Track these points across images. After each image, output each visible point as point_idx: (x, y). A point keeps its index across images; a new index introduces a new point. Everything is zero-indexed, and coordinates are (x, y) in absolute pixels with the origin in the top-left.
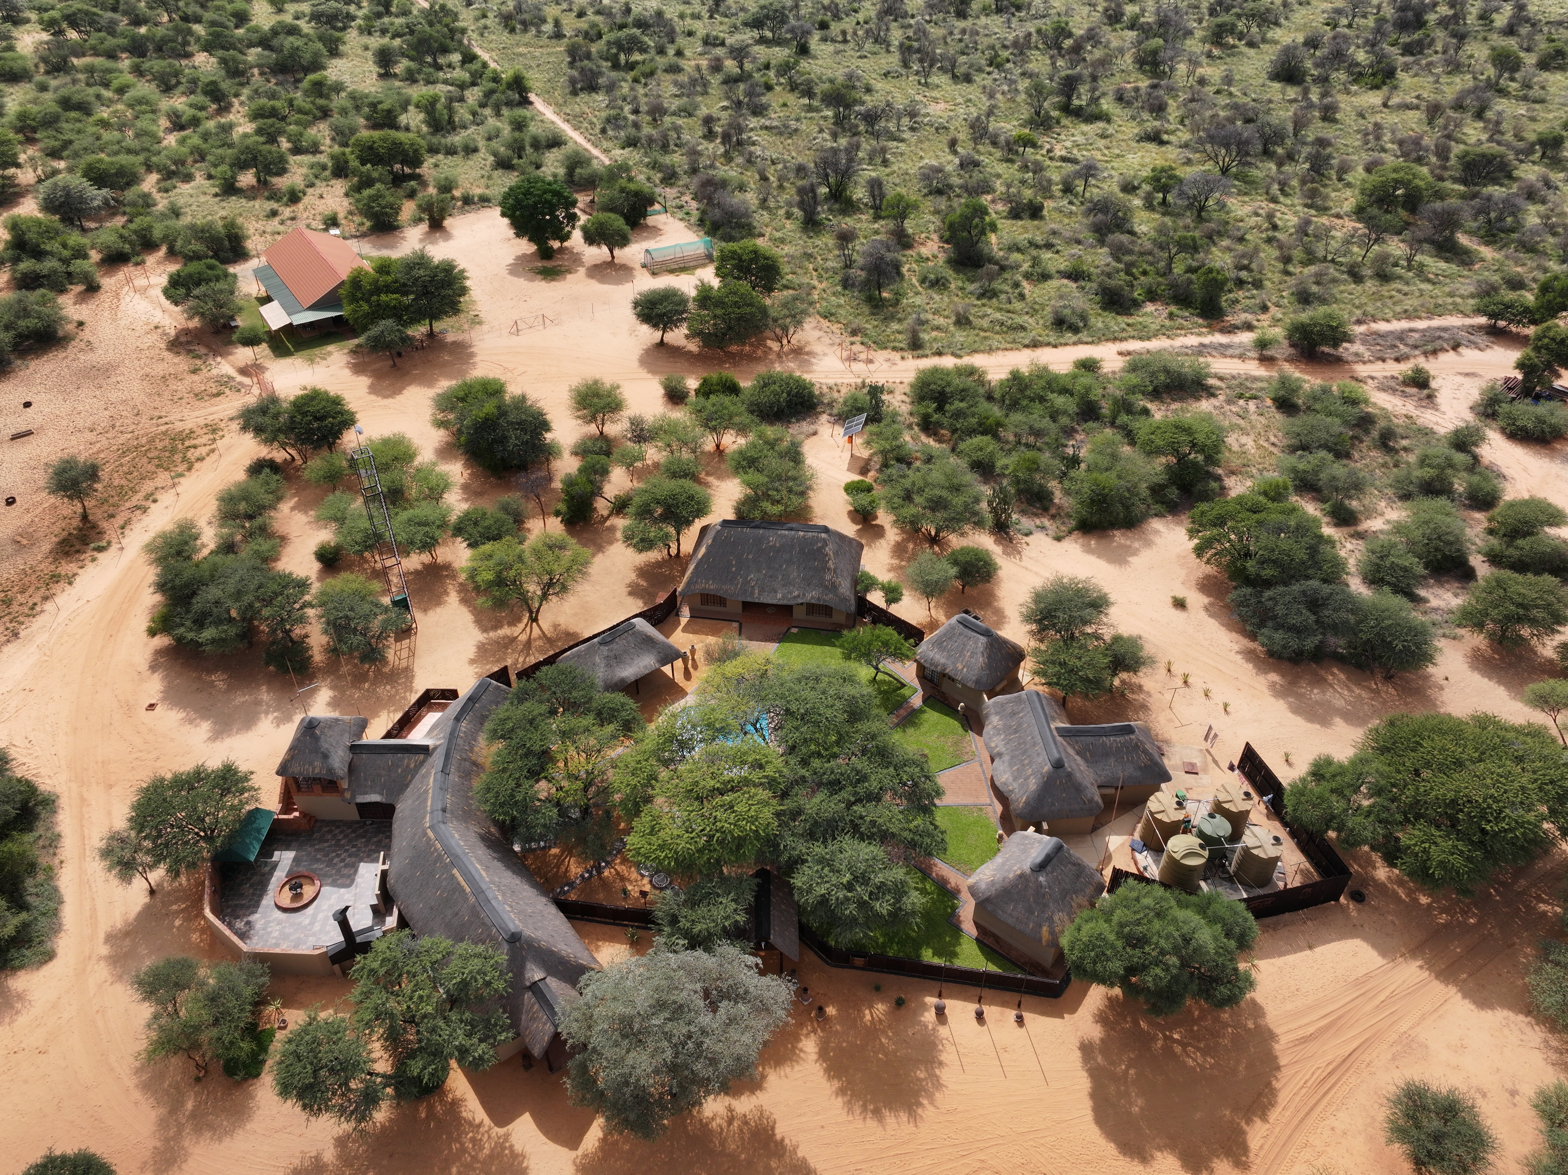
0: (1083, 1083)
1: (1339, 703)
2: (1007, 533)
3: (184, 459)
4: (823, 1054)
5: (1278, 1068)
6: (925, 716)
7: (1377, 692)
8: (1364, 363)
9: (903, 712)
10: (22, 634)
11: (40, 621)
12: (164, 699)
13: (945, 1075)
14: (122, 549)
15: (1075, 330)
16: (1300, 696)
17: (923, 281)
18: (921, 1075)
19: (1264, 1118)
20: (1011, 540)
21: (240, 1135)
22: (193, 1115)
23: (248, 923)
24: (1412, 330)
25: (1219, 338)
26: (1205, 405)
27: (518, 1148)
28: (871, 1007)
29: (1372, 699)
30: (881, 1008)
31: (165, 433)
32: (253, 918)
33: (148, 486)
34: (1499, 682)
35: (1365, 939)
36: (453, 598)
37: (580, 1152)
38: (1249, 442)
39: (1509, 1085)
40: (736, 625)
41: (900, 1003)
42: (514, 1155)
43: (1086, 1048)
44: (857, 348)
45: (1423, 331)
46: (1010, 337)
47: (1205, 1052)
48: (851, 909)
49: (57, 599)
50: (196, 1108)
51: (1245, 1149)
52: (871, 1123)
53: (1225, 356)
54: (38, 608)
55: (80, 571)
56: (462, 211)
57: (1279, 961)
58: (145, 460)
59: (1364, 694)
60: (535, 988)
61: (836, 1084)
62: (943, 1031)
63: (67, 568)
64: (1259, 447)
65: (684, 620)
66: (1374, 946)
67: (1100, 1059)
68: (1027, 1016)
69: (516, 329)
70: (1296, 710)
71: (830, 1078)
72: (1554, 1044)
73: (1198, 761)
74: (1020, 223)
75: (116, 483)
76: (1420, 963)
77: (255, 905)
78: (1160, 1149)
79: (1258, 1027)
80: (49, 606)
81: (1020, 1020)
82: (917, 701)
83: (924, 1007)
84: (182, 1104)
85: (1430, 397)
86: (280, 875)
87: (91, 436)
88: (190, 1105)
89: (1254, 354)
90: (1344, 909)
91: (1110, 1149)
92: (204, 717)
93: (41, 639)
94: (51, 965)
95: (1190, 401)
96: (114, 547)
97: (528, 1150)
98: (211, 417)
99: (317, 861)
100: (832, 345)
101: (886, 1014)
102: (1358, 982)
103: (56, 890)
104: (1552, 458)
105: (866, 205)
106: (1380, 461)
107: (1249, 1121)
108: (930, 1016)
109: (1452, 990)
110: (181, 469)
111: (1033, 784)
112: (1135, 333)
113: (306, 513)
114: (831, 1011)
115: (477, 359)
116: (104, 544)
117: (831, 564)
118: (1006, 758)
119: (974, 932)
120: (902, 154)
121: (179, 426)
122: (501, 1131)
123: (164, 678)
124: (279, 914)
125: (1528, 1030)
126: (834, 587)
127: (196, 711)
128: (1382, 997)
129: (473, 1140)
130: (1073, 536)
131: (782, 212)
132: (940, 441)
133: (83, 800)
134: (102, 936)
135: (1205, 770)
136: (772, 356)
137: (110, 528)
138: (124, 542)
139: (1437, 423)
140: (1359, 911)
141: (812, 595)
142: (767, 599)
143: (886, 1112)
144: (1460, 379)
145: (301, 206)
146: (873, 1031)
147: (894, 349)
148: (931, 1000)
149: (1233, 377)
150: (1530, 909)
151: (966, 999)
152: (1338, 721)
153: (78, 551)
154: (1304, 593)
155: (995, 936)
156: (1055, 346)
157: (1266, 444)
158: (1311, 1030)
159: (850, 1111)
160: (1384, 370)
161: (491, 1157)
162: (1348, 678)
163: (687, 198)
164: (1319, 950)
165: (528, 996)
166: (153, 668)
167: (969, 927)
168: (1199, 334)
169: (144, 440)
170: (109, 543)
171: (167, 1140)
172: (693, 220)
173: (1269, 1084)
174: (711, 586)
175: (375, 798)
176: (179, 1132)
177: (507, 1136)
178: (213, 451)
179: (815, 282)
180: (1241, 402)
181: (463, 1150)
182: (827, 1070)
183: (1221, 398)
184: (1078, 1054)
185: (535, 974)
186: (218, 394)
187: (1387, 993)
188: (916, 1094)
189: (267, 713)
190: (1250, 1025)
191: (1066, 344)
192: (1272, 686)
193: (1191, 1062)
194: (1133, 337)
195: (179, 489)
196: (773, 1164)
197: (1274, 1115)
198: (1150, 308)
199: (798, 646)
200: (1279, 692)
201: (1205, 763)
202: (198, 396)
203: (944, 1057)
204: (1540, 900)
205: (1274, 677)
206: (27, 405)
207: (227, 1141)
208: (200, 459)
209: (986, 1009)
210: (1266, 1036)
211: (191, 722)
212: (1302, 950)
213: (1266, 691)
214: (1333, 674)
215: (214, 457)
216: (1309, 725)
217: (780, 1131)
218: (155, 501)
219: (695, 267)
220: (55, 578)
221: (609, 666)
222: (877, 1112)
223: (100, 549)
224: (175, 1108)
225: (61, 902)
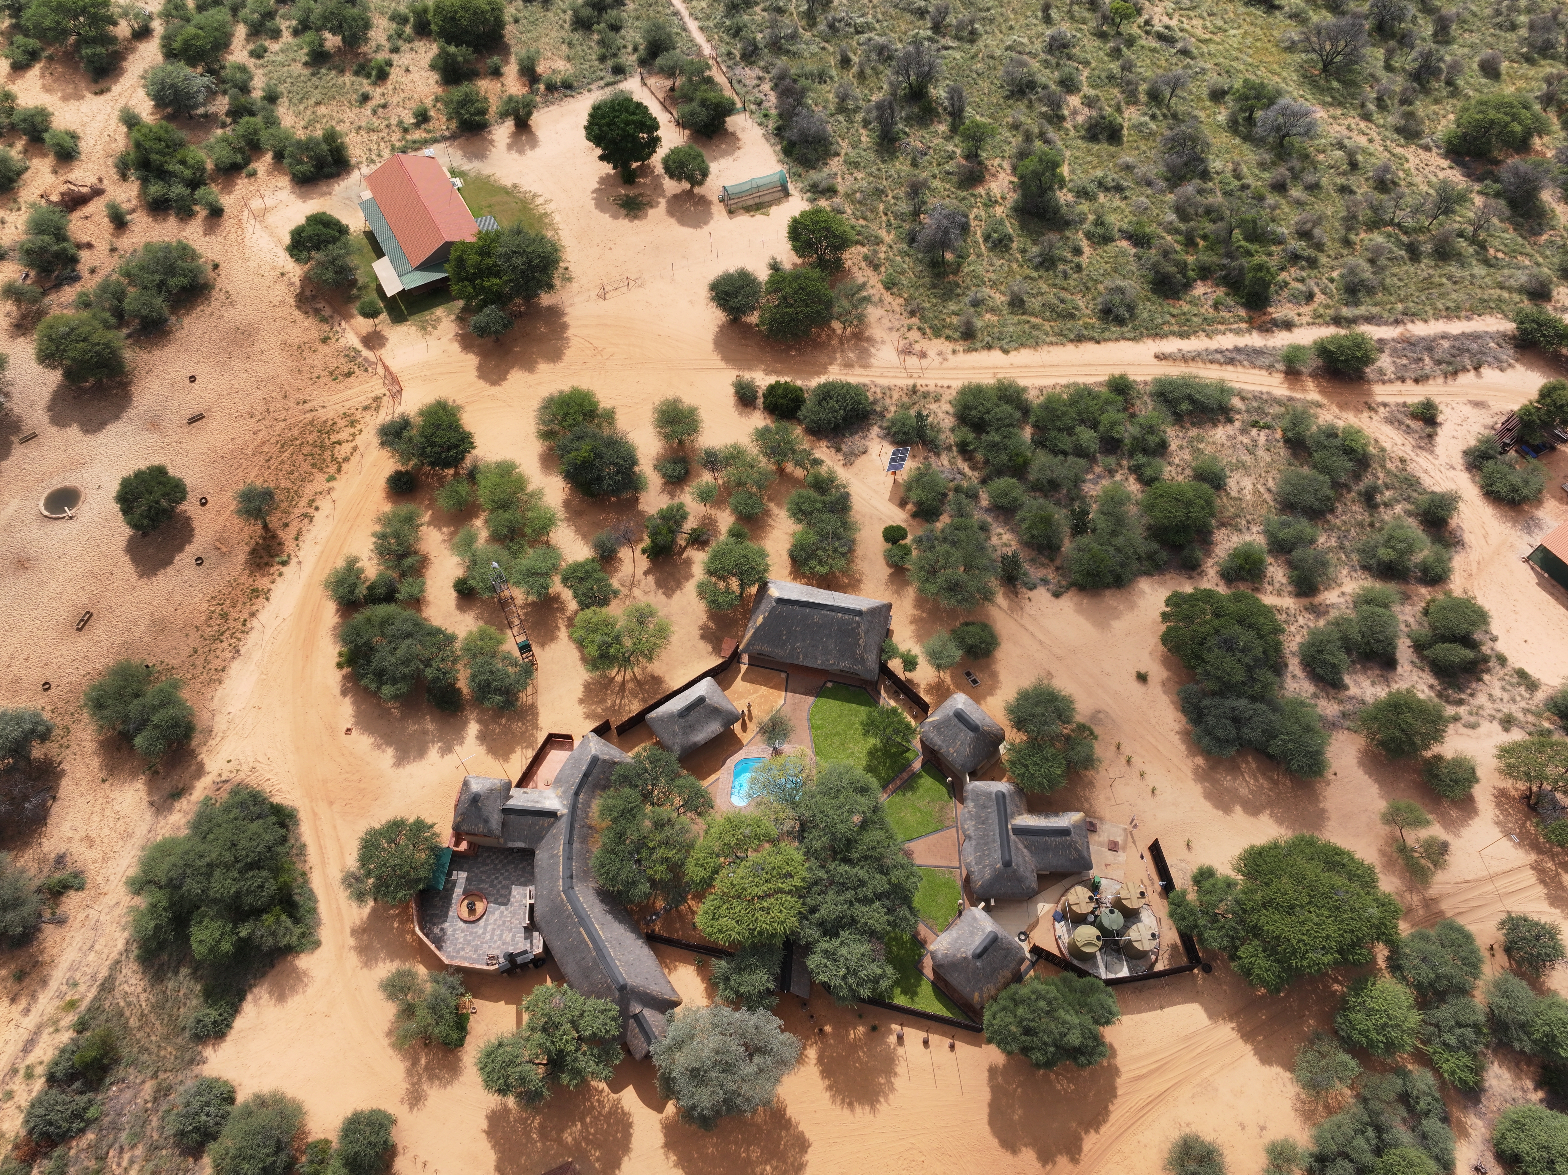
0: (986, 1095)
1: (1244, 791)
2: (1015, 586)
3: (334, 459)
4: (820, 1060)
5: (1115, 1096)
6: (922, 781)
7: (1276, 783)
8: (1384, 382)
9: (905, 775)
10: (242, 651)
11: (253, 637)
12: (356, 723)
13: (897, 1082)
14: (300, 563)
15: (1120, 321)
16: (1214, 782)
17: (987, 238)
18: (882, 1080)
19: (1097, 1131)
20: (1016, 594)
21: (456, 1085)
22: (426, 1068)
23: (442, 930)
24: (1444, 337)
25: (1255, 340)
26: (1220, 433)
27: (626, 1109)
28: (855, 1028)
29: (1271, 790)
30: (861, 1029)
31: (311, 423)
32: (446, 925)
33: (309, 491)
34: (1376, 781)
35: (1201, 1004)
36: (563, 633)
37: (664, 1115)
38: (1247, 483)
39: (1262, 1123)
40: (783, 675)
41: (874, 1029)
42: (624, 1114)
43: (992, 1071)
44: (914, 335)
45: (1456, 338)
46: (1058, 325)
47: (1070, 1081)
48: (844, 992)
49: (259, 616)
50: (427, 1064)
51: (1079, 1149)
52: (846, 1111)
53: (1254, 367)
54: (248, 625)
55: (273, 586)
56: (547, 103)
57: (1136, 1017)
58: (301, 457)
59: (1266, 784)
60: (636, 1017)
61: (827, 1082)
62: (900, 1051)
63: (263, 583)
64: (1256, 492)
65: (744, 668)
66: (1206, 1010)
67: (1000, 1079)
68: (958, 1044)
69: (603, 295)
70: (1208, 796)
71: (823, 1078)
72: (1303, 1096)
73: (1120, 840)
74: (1096, 147)
75: (282, 486)
76: (1234, 1025)
77: (444, 917)
78: (1026, 1146)
79: (1109, 1065)
80: (255, 623)
81: (952, 1047)
82: (917, 765)
83: (890, 1032)
84: (419, 1060)
85: (1430, 436)
86: (458, 891)
87: (250, 423)
88: (423, 1061)
89: (1280, 366)
90: (1194, 978)
91: (995, 1142)
92: (389, 744)
93: (257, 656)
94: (320, 950)
95: (1208, 426)
96: (294, 560)
97: (632, 1111)
98: (348, 404)
99: (483, 881)
100: (891, 329)
101: (865, 1034)
102: (1187, 1038)
103: (311, 890)
104: (1515, 522)
105: (945, 109)
106: (1359, 517)
107: (1087, 1132)
108: (892, 1039)
109: (1249, 1047)
110: (332, 469)
111: (988, 874)
112: (1176, 328)
113: (440, 529)
114: (828, 1029)
115: (570, 333)
116: (285, 558)
117: (861, 642)
118: (974, 842)
119: (931, 976)
120: (991, 21)
121: (323, 415)
122: (616, 1096)
123: (355, 703)
124: (461, 924)
125: (1289, 1085)
126: (863, 661)
127: (382, 737)
128: (1199, 1050)
129: (598, 1101)
130: (1070, 594)
131: (859, 117)
132: (973, 468)
133: (315, 814)
134: (348, 931)
135: (1124, 849)
136: (835, 342)
137: (288, 536)
138: (301, 554)
139: (1426, 471)
140: (1204, 979)
141: (845, 665)
142: (809, 663)
143: (856, 1105)
144: (1468, 410)
145: (389, 85)
146: (854, 1047)
147: (948, 338)
148: (896, 1027)
149: (1255, 397)
150: (1327, 987)
151: (918, 1028)
152: (1238, 809)
153: (267, 564)
154: (1233, 709)
155: (945, 981)
156: (1098, 342)
157: (1262, 490)
158: (1145, 1071)
159: (834, 1102)
160: (1400, 394)
161: (610, 1113)
162: (1258, 768)
163: (766, 87)
164: (1166, 1010)
165: (632, 1021)
166: (344, 693)
167: (928, 972)
168: (1238, 332)
169: (296, 432)
170: (289, 556)
171: (413, 1084)
172: (772, 125)
173: (1106, 1108)
174: (766, 649)
175: (520, 845)
176: (420, 1079)
177: (619, 1100)
178: (355, 449)
179: (883, 233)
180: (1254, 432)
181: (593, 1107)
182: (822, 1072)
183: (1237, 424)
184: (986, 1074)
185: (636, 1008)
186: (349, 374)
187: (1203, 1047)
188: (877, 1094)
189: (433, 742)
190: (1105, 1064)
191: (1109, 340)
192: (1196, 770)
193: (1059, 1087)
194: (1173, 334)
195: (334, 494)
196: (783, 1134)
197: (1103, 1129)
198: (1199, 289)
199: (831, 702)
200: (1201, 776)
201: (1125, 841)
202: (334, 375)
203: (898, 1070)
204: (1336, 981)
205: (1200, 761)
206: (193, 379)
207: (449, 1088)
208: (346, 459)
209: (931, 1036)
210: (1113, 1072)
211: (379, 747)
212: (1155, 1009)
213: (1190, 774)
214: (1247, 763)
215: (357, 456)
216: (1215, 811)
217: (789, 1112)
218: (317, 509)
219: (770, 204)
220: (255, 593)
221: (685, 734)
222: (850, 1105)
223: (284, 563)
224: (415, 1062)
225: (317, 901)
